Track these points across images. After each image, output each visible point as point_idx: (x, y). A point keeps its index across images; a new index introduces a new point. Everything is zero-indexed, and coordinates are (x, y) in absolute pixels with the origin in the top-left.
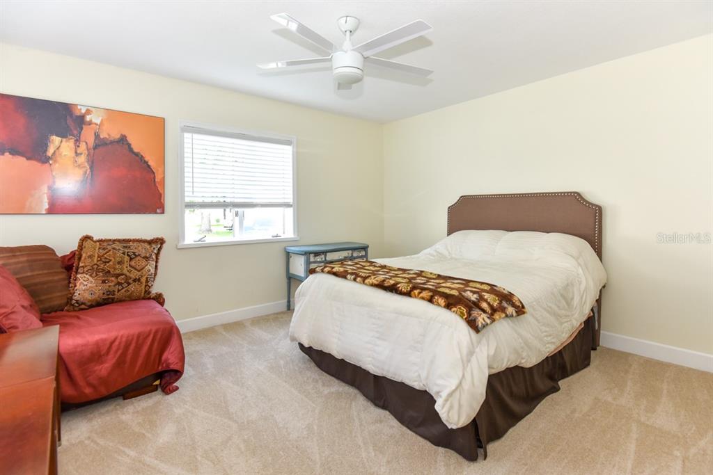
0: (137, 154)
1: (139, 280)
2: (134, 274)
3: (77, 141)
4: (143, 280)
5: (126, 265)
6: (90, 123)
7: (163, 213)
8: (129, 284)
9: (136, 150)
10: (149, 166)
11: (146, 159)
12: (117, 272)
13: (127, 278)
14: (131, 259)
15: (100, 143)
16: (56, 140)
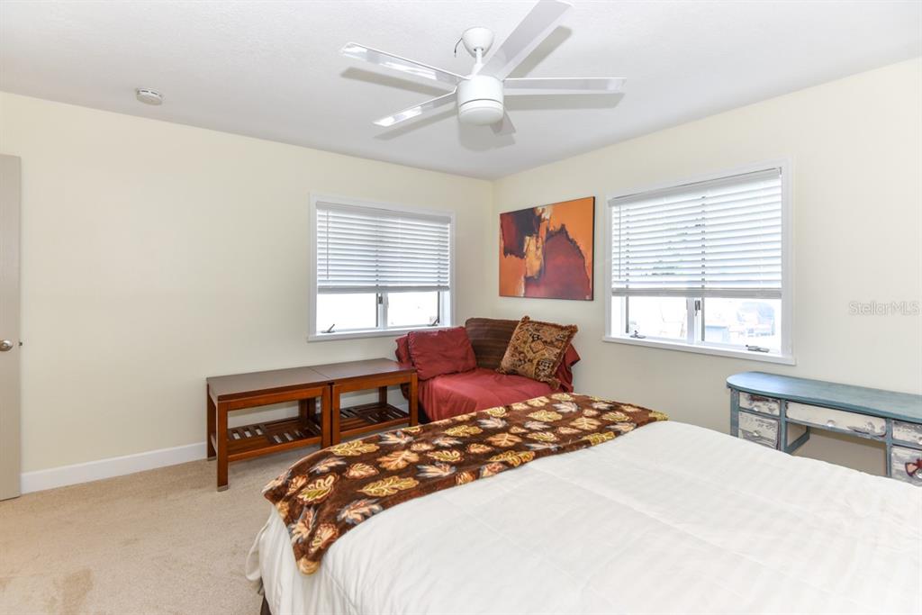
0: (571, 241)
1: (532, 361)
2: (531, 355)
3: (537, 237)
4: (535, 362)
5: (528, 345)
6: (544, 220)
7: (592, 299)
8: (525, 362)
9: (571, 237)
10: (580, 251)
11: (578, 244)
12: (521, 350)
13: (525, 357)
14: (533, 341)
15: (550, 235)
16: (528, 238)
